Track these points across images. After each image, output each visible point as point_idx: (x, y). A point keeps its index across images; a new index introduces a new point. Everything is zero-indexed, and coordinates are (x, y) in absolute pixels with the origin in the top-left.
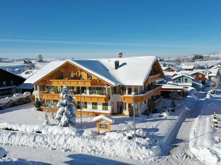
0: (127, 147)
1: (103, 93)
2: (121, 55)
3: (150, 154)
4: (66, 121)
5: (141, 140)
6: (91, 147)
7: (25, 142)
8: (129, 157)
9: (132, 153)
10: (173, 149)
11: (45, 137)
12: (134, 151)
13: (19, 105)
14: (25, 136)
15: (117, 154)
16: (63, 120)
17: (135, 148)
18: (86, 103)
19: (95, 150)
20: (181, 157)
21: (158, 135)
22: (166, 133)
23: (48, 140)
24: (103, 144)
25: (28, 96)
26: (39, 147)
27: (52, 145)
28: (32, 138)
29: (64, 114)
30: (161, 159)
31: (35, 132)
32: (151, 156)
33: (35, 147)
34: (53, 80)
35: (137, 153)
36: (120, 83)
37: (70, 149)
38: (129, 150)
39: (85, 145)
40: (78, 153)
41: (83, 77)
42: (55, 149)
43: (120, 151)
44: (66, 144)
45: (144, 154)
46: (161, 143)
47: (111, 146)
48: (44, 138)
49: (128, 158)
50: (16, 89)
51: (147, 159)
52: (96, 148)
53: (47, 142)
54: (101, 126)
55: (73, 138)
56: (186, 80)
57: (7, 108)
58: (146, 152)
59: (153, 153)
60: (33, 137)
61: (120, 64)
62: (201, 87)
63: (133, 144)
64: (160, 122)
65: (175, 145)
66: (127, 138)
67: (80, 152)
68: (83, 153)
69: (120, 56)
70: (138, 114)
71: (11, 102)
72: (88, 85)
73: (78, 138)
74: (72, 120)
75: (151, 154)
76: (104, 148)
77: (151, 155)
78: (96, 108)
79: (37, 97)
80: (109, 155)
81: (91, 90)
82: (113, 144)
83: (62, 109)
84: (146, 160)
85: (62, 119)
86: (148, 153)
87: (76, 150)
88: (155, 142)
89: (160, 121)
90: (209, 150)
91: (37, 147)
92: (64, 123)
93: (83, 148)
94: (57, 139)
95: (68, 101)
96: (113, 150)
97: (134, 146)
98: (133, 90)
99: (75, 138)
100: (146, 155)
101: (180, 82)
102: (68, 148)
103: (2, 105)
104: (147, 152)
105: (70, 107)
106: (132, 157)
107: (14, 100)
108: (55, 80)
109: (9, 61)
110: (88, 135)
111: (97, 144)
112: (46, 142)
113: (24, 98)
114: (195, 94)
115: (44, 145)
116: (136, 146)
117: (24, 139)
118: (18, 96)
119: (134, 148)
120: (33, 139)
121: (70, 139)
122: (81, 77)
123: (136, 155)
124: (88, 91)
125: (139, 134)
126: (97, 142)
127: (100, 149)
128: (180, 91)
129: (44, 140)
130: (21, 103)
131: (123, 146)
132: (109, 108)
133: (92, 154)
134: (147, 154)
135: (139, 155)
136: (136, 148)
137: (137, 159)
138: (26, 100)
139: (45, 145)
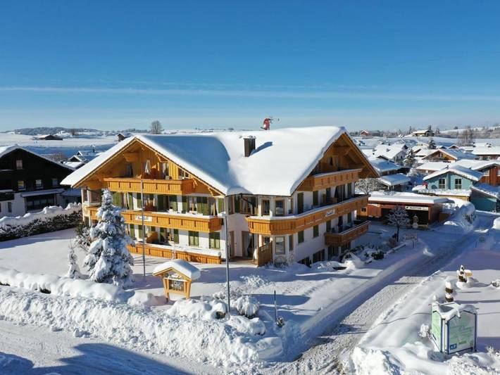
0: (202, 335)
1: (209, 210)
2: (267, 124)
3: (247, 356)
4: (103, 270)
5: (240, 322)
6: (130, 331)
7: (9, 310)
8: (201, 359)
9: (210, 352)
10: (317, 347)
11: (49, 303)
12: (214, 345)
13: (54, 231)
14: (13, 298)
15: (180, 350)
16: (99, 267)
17: (218, 340)
18: (176, 232)
19: (137, 338)
20: (319, 367)
21: (297, 314)
22: (320, 309)
23: (54, 310)
24: (156, 326)
25: (75, 212)
26: (32, 322)
27: (58, 321)
28: (23, 304)
29: (102, 254)
30: (269, 369)
31: (38, 290)
32: (249, 361)
33: (25, 322)
34: (110, 179)
35: (220, 351)
36: (243, 188)
37: (90, 331)
38: (204, 344)
39: (120, 326)
40: (103, 342)
41: (171, 174)
42: (61, 330)
43: (186, 342)
44: (84, 321)
45: (234, 354)
46: (295, 332)
47: (172, 330)
48: (46, 305)
49: (199, 360)
50: (64, 197)
51: (238, 365)
52: (141, 333)
53: (51, 313)
54: (172, 285)
55: (101, 307)
56: (458, 182)
57: (26, 236)
58: (239, 350)
59: (254, 352)
60: (26, 301)
61: (257, 145)
62: (495, 201)
63: (216, 330)
64: (326, 283)
65: (327, 337)
66: (212, 316)
67: (106, 341)
68: (112, 342)
69: (265, 126)
70: (283, 261)
71: (36, 224)
72: (176, 191)
73: (111, 308)
74: (118, 268)
75: (250, 355)
76: (157, 334)
77: (249, 357)
78: (195, 244)
79: (86, 216)
80: (163, 351)
81: (186, 204)
82: (177, 328)
83: (98, 244)
84: (234, 368)
85: (96, 265)
86: (244, 352)
87: (101, 334)
88: (277, 329)
89: (328, 280)
90: (384, 357)
91: (29, 323)
92: (99, 273)
93: (114, 330)
94: (71, 307)
95: (113, 227)
96: (172, 341)
97: (218, 335)
98: (272, 204)
99: (106, 309)
100: (237, 358)
101: (444, 187)
102: (86, 329)
103: (15, 230)
104: (242, 350)
105: (117, 240)
106: (208, 359)
107: (44, 219)
108: (113, 180)
109: (93, 135)
110: (137, 303)
111: (145, 325)
112: (49, 315)
113: (66, 216)
114: (468, 219)
115: (44, 319)
116: (221, 334)
117: (9, 305)
118: (53, 211)
119: (215, 339)
120: (25, 306)
121: (95, 310)
122: (167, 174)
123: (218, 354)
124: (180, 205)
125: (242, 307)
126: (147, 320)
127: (148, 337)
128: (426, 209)
129: (46, 308)
130: (58, 226)
131: (194, 334)
132: (223, 243)
133: (129, 346)
134: (241, 355)
135: (223, 357)
136: (221, 340)
137: (215, 365)
138: (72, 221)
139: (45, 321)
